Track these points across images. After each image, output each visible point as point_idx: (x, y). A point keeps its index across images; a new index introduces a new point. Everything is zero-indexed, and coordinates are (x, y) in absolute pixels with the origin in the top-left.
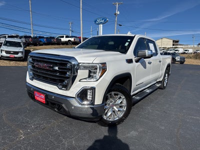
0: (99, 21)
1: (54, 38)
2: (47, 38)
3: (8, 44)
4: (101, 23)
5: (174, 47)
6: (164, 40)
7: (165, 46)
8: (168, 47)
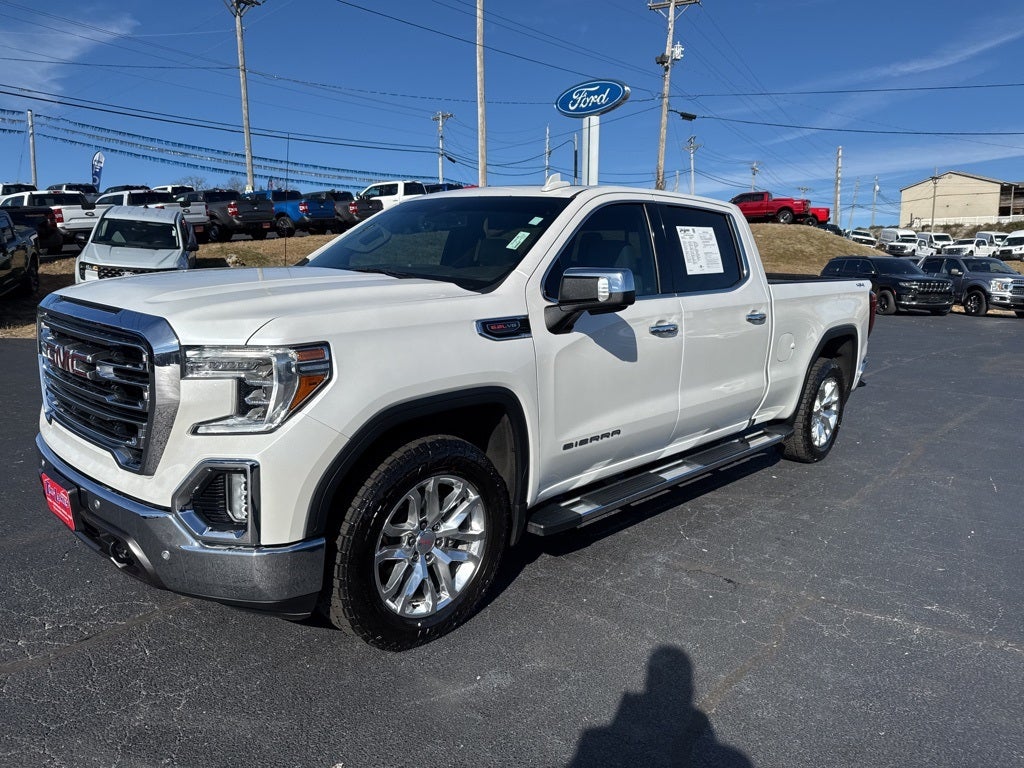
0: (580, 99)
1: (347, 196)
2: (314, 199)
3: (117, 236)
4: (593, 109)
5: (1006, 220)
6: (951, 184)
7: (951, 221)
8: (969, 221)
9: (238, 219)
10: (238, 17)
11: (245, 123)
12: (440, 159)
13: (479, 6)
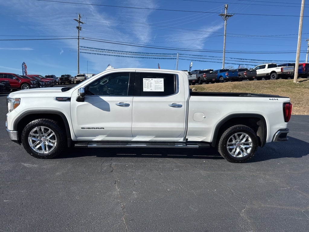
9: (205, 78)
10: (225, 21)
11: (224, 50)
12: (307, 54)
13: (303, 2)
